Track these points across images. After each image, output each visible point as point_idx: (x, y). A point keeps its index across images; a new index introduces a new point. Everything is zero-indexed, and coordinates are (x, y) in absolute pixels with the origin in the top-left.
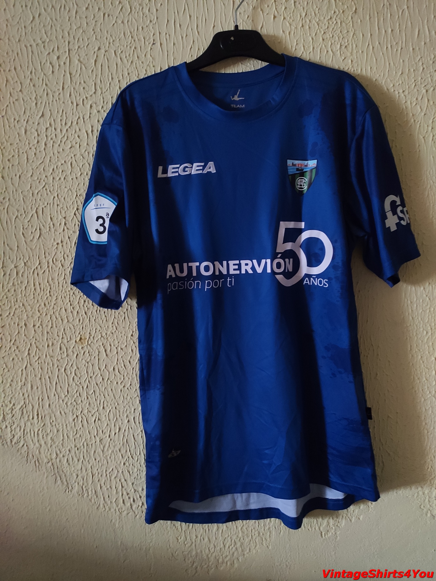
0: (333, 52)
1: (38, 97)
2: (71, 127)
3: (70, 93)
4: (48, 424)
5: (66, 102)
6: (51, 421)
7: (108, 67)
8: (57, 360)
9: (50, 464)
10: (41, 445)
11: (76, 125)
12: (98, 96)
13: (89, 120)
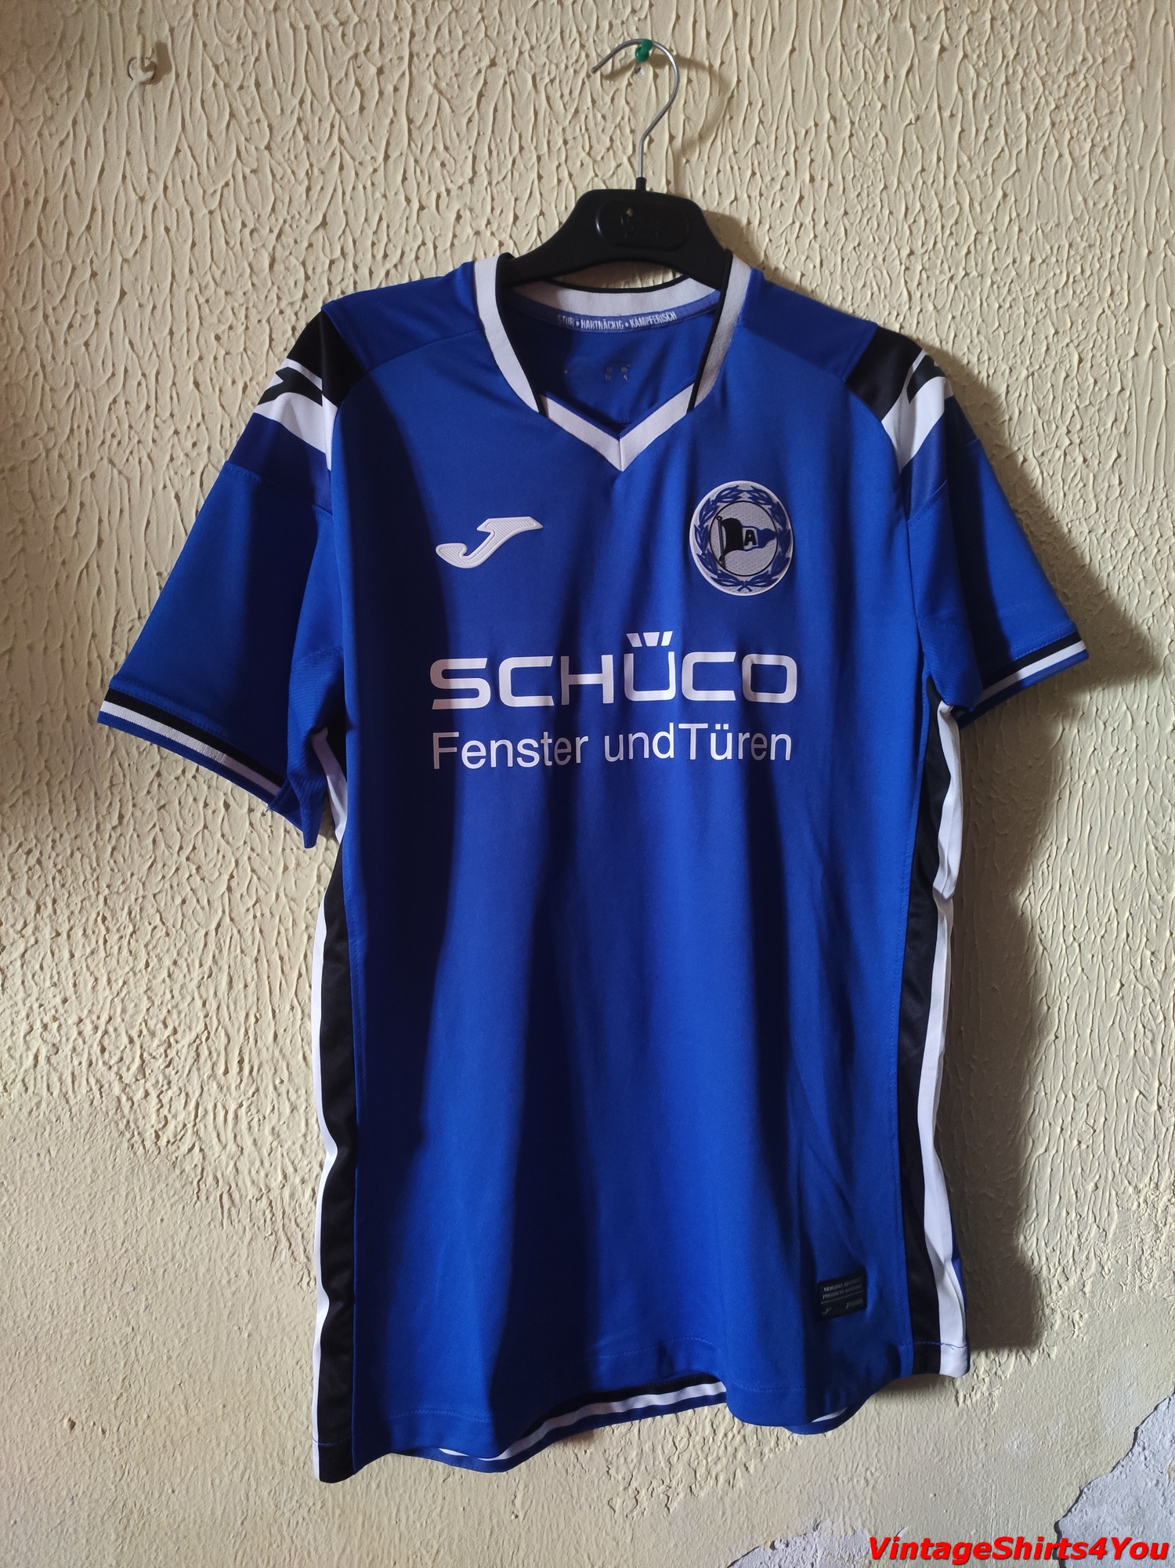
0: (1073, 160)
1: (316, 171)
2: (399, 267)
3: (405, 172)
4: (267, 1087)
5: (390, 195)
6: (277, 1081)
7: (513, 116)
8: (307, 909)
9: (265, 1201)
10: (242, 1149)
11: (414, 263)
12: (479, 192)
13: (448, 252)
